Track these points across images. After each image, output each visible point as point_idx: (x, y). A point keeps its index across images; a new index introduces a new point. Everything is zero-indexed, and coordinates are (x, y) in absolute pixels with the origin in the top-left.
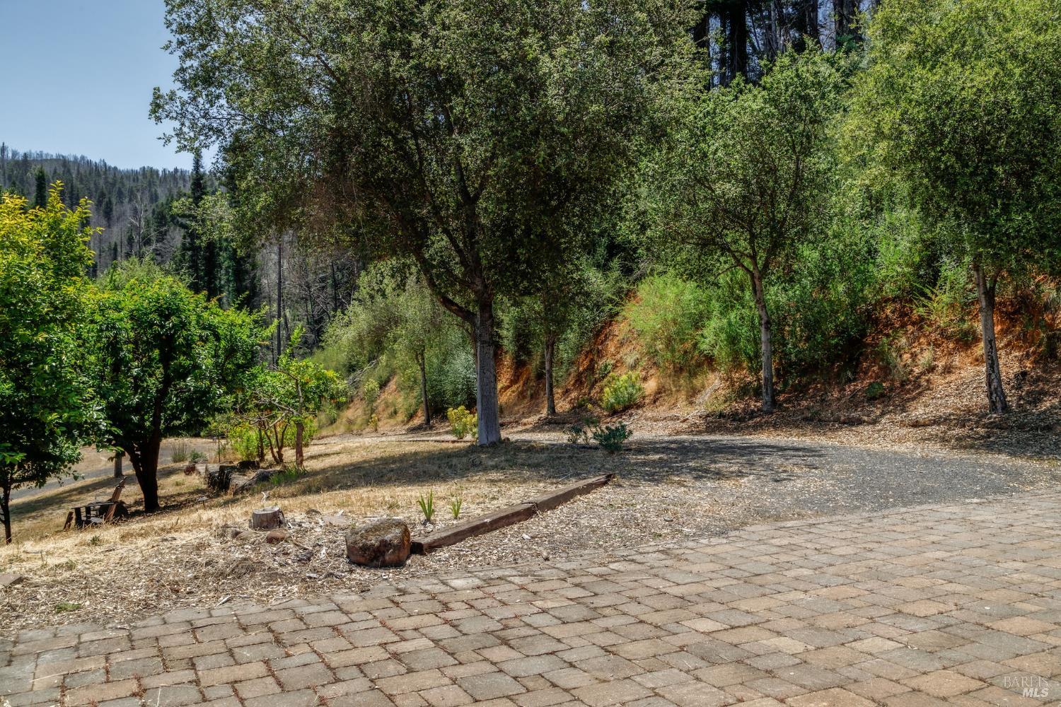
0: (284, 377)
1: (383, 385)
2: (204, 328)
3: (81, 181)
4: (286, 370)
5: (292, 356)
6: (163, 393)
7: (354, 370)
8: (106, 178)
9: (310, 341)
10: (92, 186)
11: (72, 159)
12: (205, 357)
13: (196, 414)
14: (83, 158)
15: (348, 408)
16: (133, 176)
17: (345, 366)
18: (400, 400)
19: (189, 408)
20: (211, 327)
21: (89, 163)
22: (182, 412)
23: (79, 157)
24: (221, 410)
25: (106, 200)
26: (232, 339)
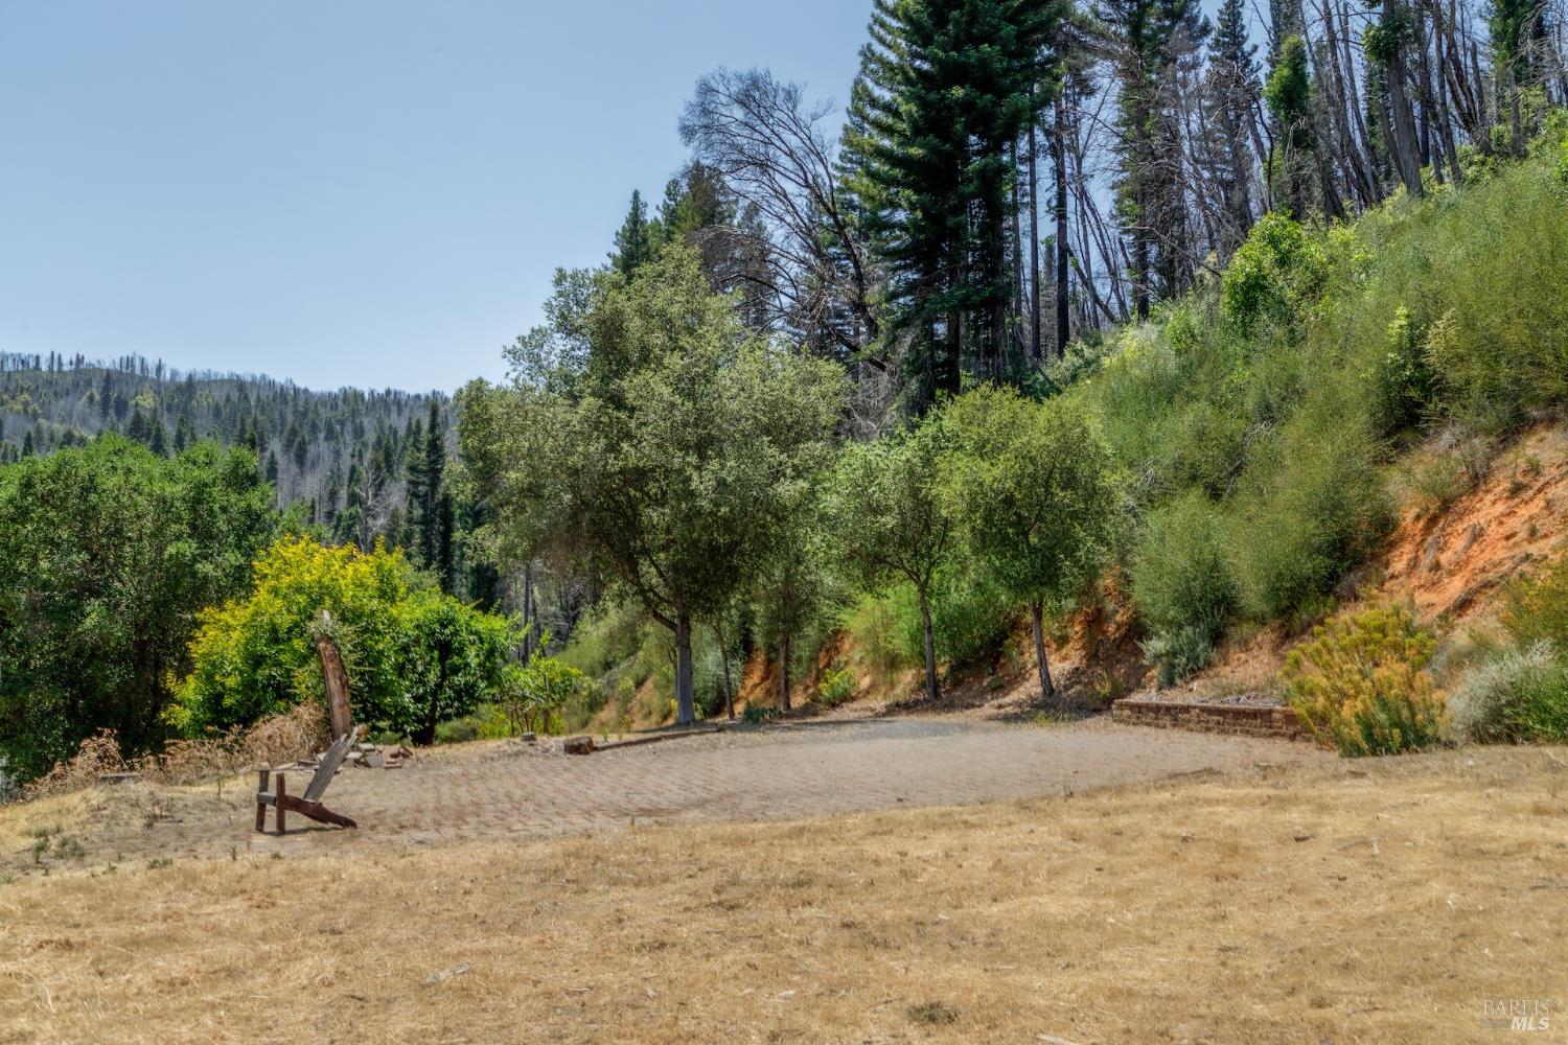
0: (534, 673)
1: (639, 684)
2: (472, 633)
3: (263, 411)
4: (536, 668)
5: (544, 654)
6: (439, 686)
7: (610, 668)
8: (296, 405)
9: (564, 631)
10: (277, 416)
11: (249, 379)
12: (473, 656)
13: (463, 703)
14: (263, 377)
15: (602, 710)
16: (330, 401)
17: (600, 663)
18: (655, 700)
19: (459, 699)
20: (477, 633)
21: (272, 384)
22: (453, 701)
23: (258, 376)
24: (482, 701)
25: (299, 439)
26: (492, 642)
